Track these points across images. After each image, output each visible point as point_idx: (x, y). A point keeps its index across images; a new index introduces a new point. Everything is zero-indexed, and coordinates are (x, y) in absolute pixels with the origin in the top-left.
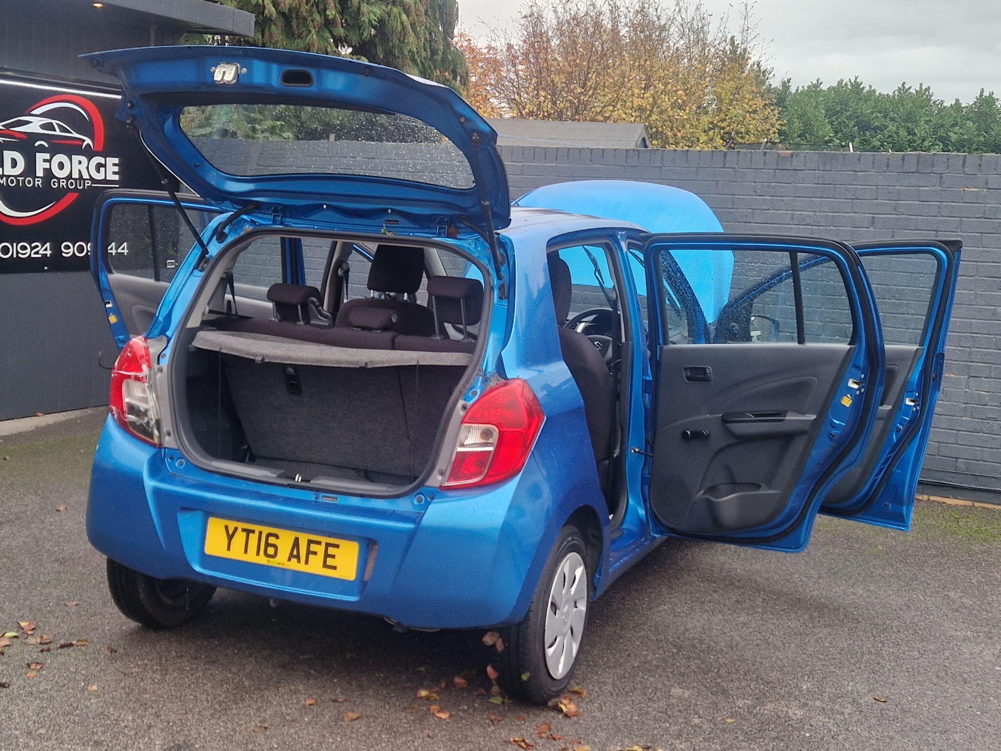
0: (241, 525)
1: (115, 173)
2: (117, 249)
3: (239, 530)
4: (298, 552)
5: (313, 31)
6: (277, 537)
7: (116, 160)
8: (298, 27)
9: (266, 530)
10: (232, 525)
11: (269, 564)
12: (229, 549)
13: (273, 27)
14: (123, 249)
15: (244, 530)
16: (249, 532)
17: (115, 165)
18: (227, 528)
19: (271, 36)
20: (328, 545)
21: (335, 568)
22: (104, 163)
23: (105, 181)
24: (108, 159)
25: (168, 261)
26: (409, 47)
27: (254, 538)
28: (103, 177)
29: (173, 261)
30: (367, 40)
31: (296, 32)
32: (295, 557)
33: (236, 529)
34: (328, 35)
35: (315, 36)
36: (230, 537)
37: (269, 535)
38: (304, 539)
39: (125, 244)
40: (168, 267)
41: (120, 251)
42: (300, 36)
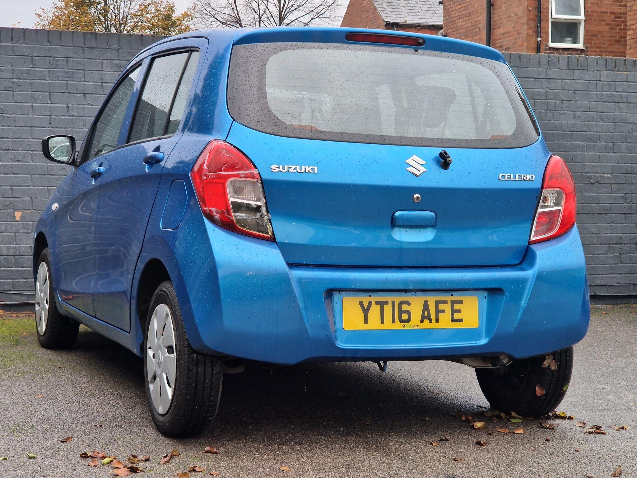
0: (375, 298)
3: (374, 303)
4: (429, 313)
6: (408, 303)
9: (398, 298)
10: (366, 299)
11: (404, 328)
12: (366, 321)
15: (377, 303)
16: (382, 304)
18: (361, 303)
20: (453, 303)
21: (461, 321)
27: (388, 309)
32: (426, 318)
33: (370, 303)
36: (366, 311)
37: (401, 303)
38: (432, 299)
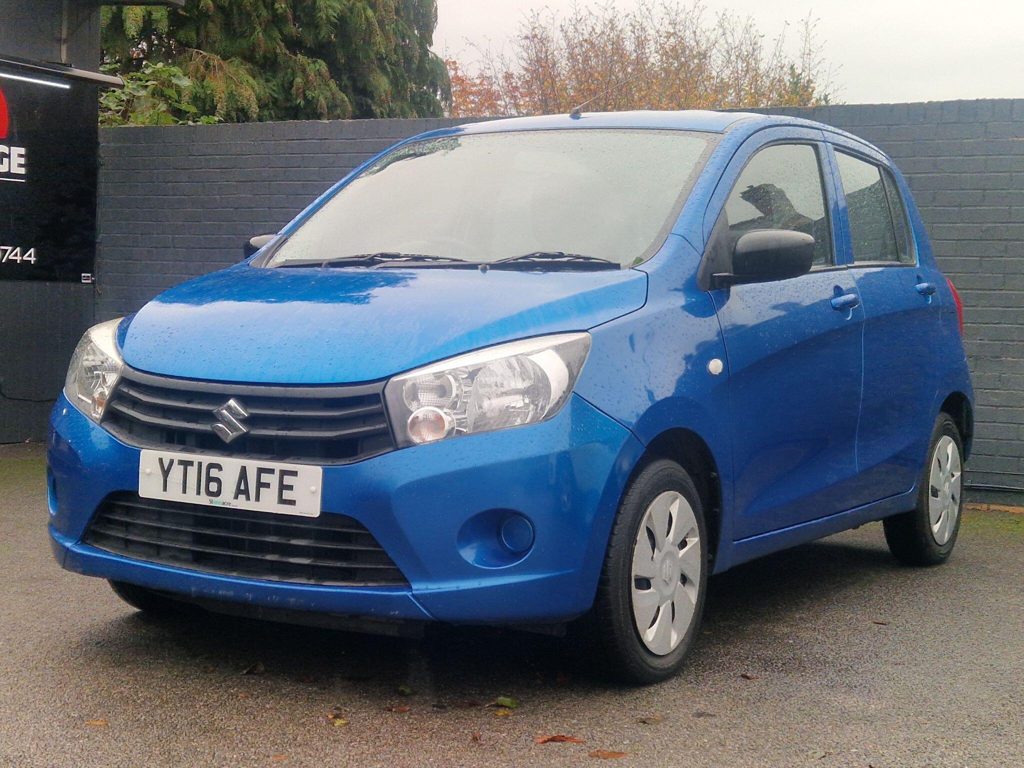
1: (20, 165)
2: (22, 255)
5: (259, 29)
7: (22, 151)
8: (240, 24)
13: (210, 25)
14: (30, 256)
17: (21, 156)
19: (207, 36)
22: (7, 153)
23: (8, 174)
24: (12, 148)
25: (83, 275)
26: (375, 48)
28: (7, 170)
29: (89, 275)
30: (325, 40)
31: (238, 30)
34: (276, 34)
35: (260, 34)
39: (32, 250)
40: (83, 281)
41: (25, 258)
42: (242, 35)
